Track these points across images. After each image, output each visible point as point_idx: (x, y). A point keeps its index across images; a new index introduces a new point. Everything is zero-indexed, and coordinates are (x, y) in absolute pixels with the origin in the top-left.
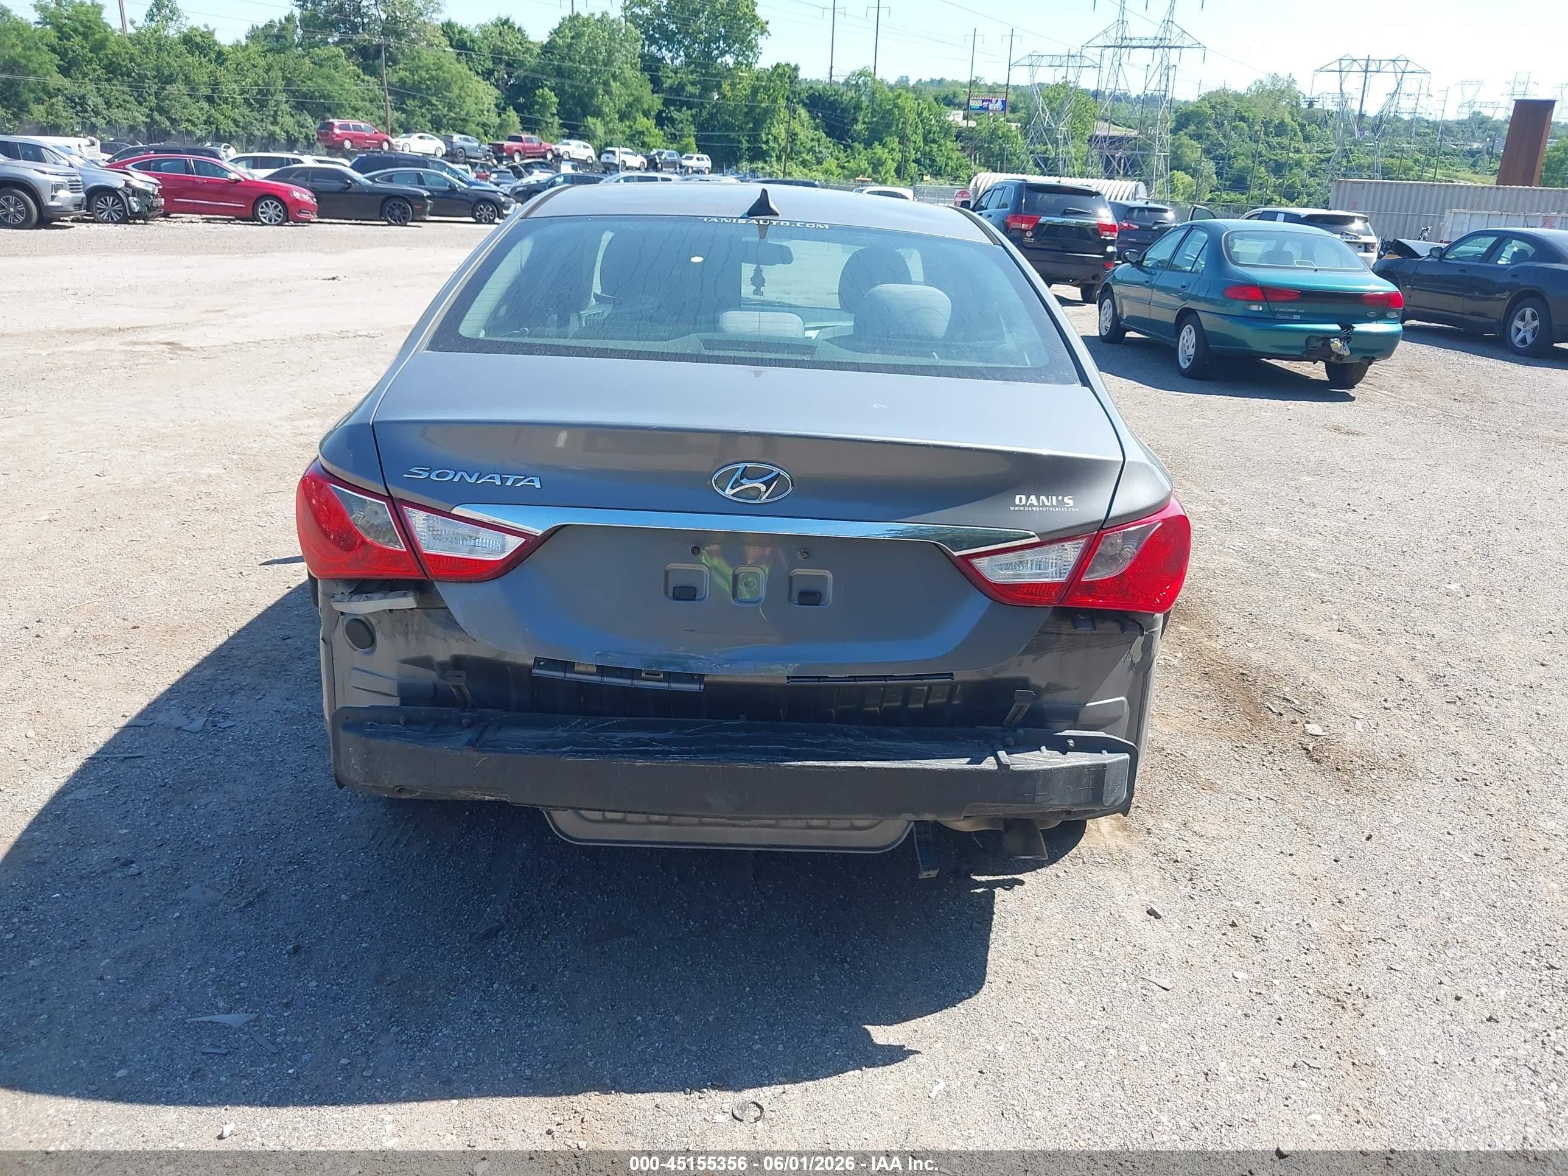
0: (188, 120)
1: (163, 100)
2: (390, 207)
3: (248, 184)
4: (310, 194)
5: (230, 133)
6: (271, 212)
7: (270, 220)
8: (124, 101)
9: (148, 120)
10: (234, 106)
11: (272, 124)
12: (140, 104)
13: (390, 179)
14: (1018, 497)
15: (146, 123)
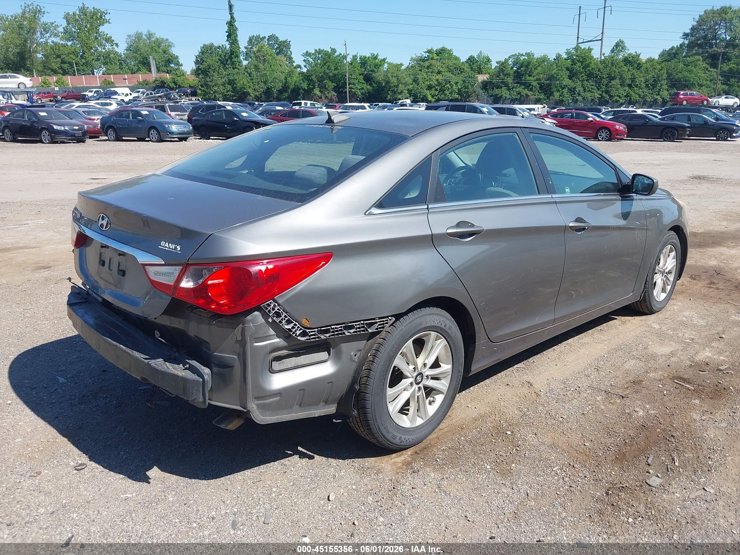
0: (618, 96)
1: (608, 88)
2: (666, 132)
5: (636, 100)
6: (604, 135)
7: (603, 139)
8: (592, 89)
9: (600, 96)
10: (640, 88)
11: (657, 95)
12: (598, 89)
14: (162, 242)
15: (599, 98)
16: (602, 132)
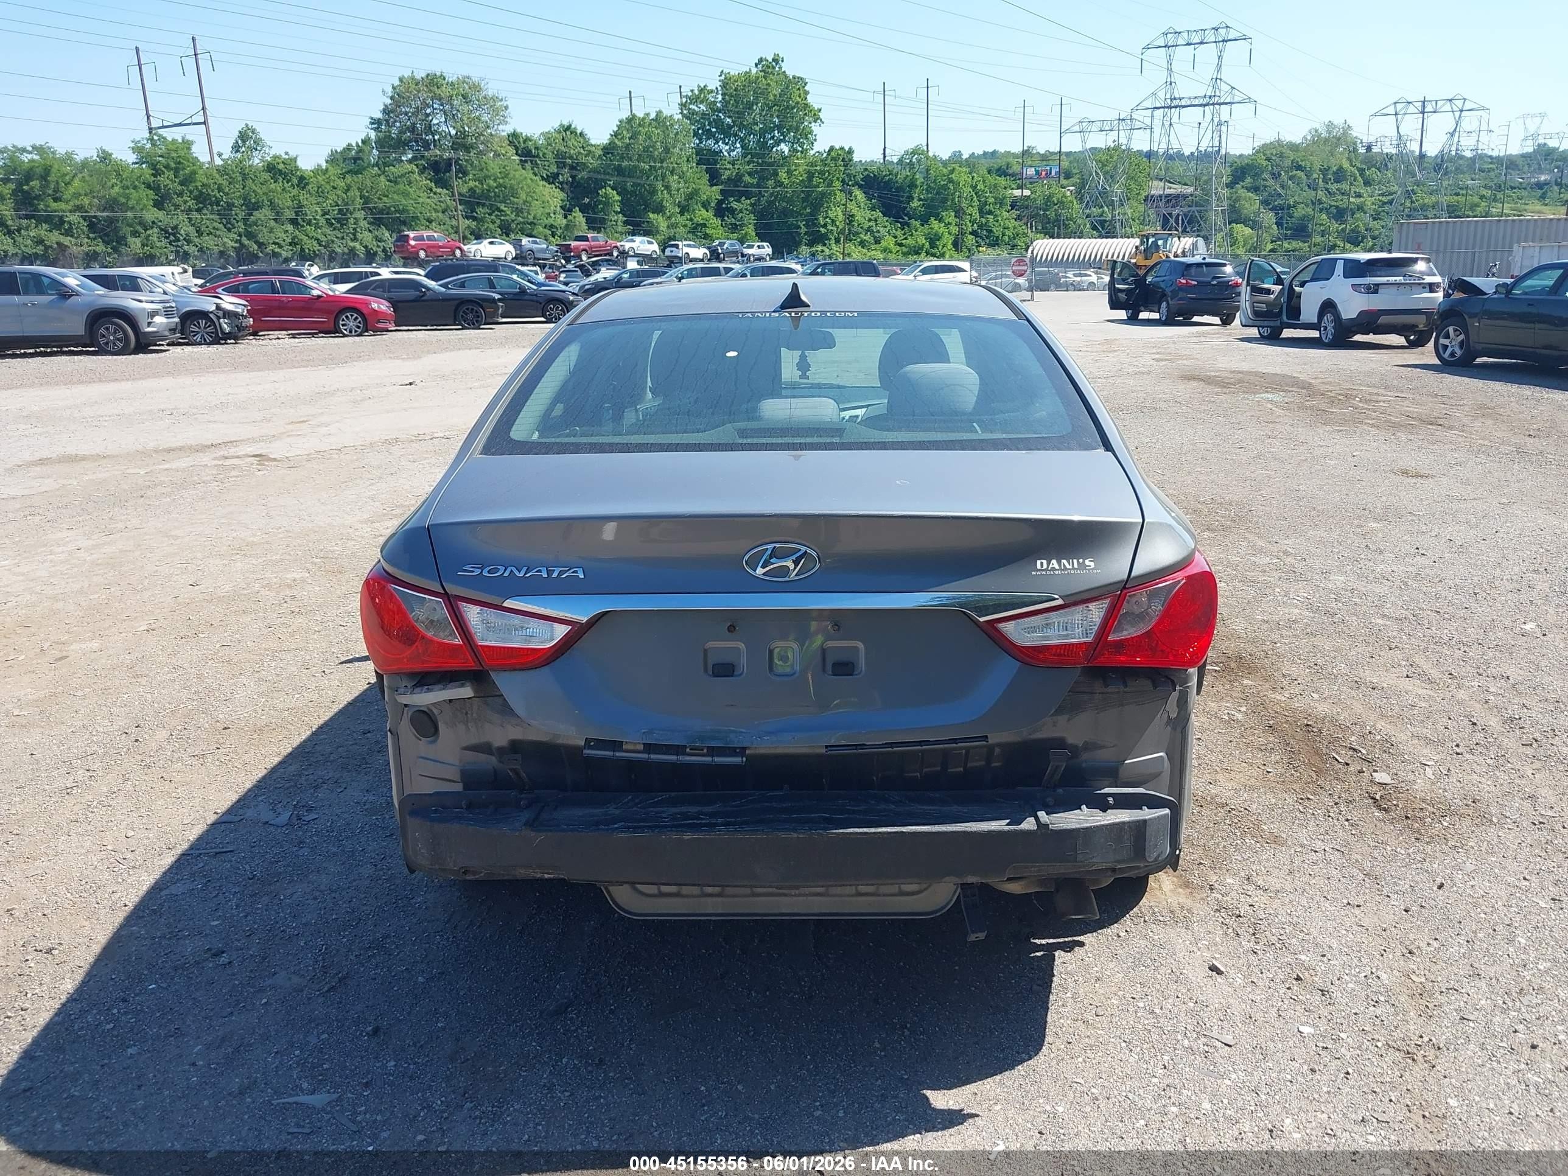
0: (274, 243)
1: (250, 226)
2: (464, 312)
3: (330, 299)
4: (387, 304)
5: (314, 251)
6: (351, 324)
7: (351, 332)
8: (214, 228)
9: (237, 245)
10: (317, 226)
11: (352, 240)
12: (229, 230)
13: (462, 285)
14: (1039, 562)
15: (235, 248)
16: (347, 317)
